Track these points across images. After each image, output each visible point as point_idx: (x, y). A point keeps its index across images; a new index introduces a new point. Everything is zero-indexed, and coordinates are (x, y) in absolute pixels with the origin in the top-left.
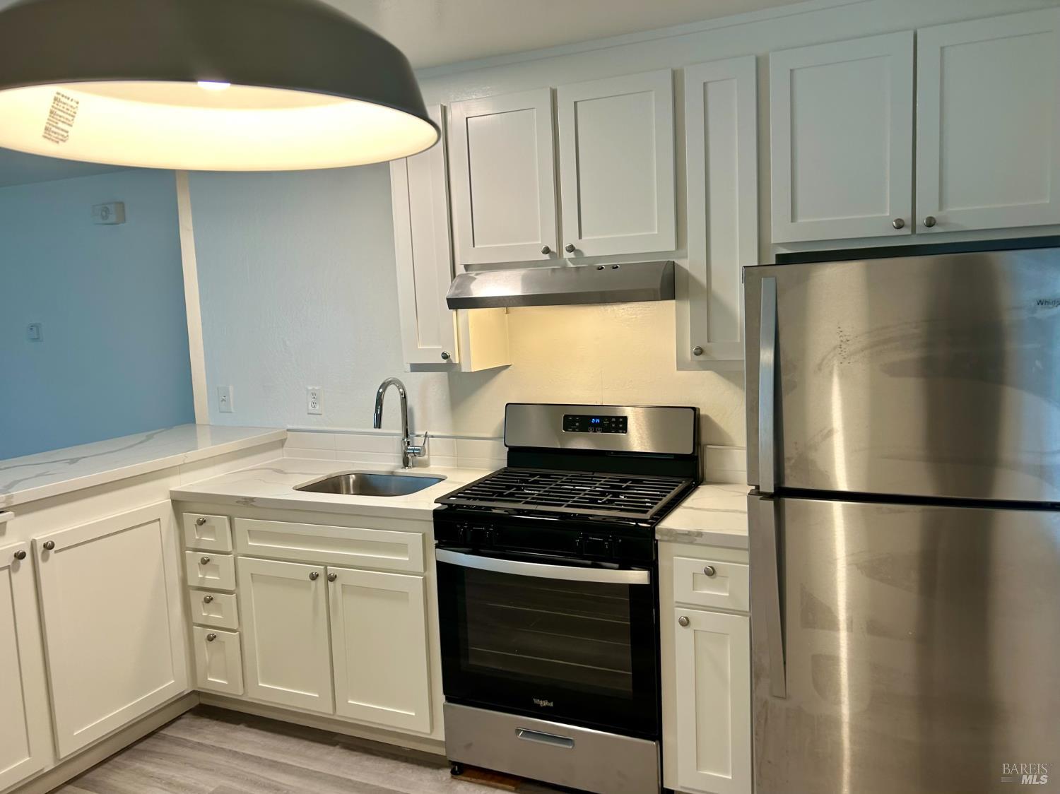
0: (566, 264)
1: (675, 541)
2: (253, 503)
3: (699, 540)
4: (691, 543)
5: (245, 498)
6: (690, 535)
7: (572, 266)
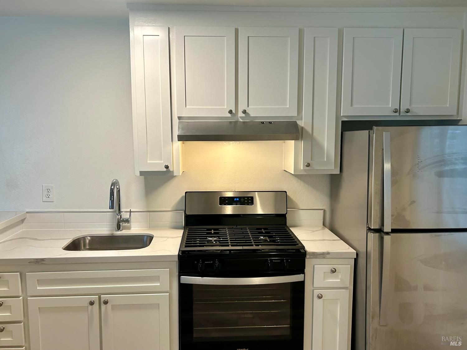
0: (238, 119)
1: (316, 258)
2: (43, 262)
3: (328, 256)
4: (324, 258)
5: (37, 259)
6: (324, 254)
7: (242, 121)
